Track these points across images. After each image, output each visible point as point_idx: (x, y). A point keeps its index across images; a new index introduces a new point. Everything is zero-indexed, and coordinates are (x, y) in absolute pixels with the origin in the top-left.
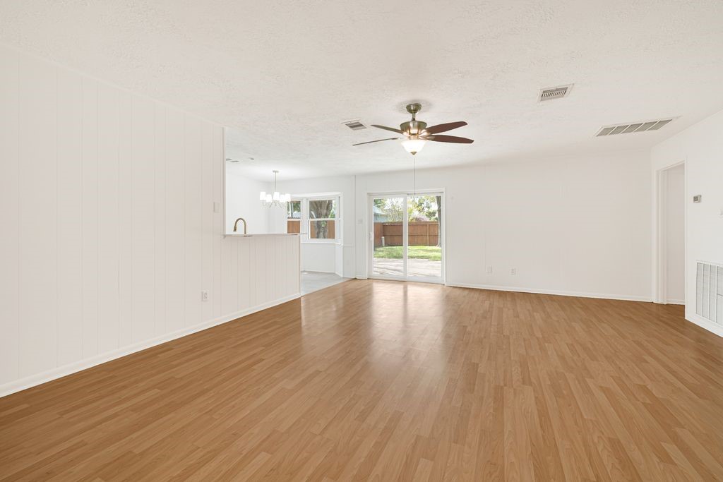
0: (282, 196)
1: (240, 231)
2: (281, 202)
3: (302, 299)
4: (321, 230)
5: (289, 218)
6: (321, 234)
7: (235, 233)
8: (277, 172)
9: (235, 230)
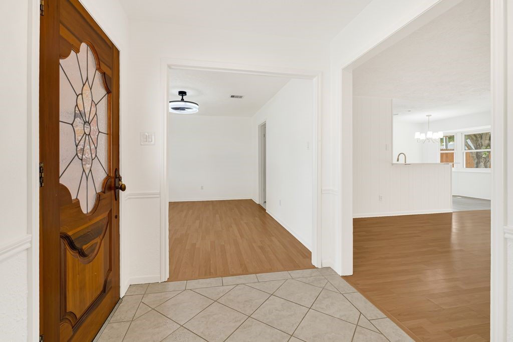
0: (434, 133)
1: (402, 161)
2: (434, 138)
3: (453, 213)
4: (482, 160)
5: (442, 150)
6: (482, 164)
7: (398, 162)
8: (431, 115)
9: (398, 160)
